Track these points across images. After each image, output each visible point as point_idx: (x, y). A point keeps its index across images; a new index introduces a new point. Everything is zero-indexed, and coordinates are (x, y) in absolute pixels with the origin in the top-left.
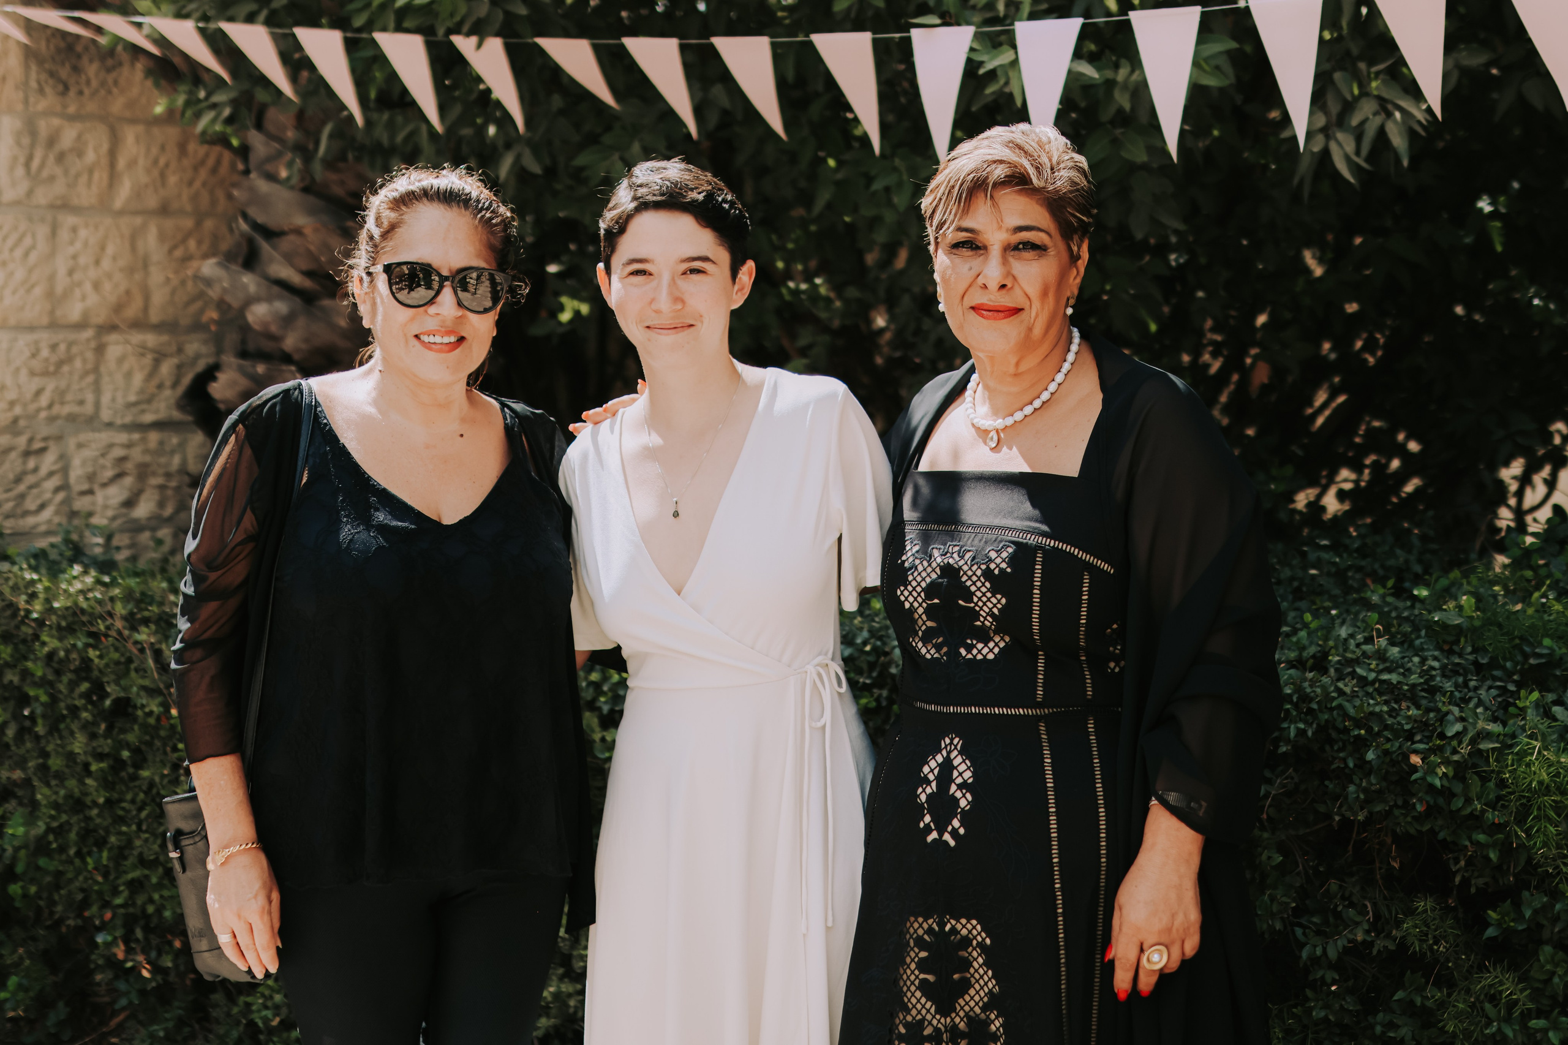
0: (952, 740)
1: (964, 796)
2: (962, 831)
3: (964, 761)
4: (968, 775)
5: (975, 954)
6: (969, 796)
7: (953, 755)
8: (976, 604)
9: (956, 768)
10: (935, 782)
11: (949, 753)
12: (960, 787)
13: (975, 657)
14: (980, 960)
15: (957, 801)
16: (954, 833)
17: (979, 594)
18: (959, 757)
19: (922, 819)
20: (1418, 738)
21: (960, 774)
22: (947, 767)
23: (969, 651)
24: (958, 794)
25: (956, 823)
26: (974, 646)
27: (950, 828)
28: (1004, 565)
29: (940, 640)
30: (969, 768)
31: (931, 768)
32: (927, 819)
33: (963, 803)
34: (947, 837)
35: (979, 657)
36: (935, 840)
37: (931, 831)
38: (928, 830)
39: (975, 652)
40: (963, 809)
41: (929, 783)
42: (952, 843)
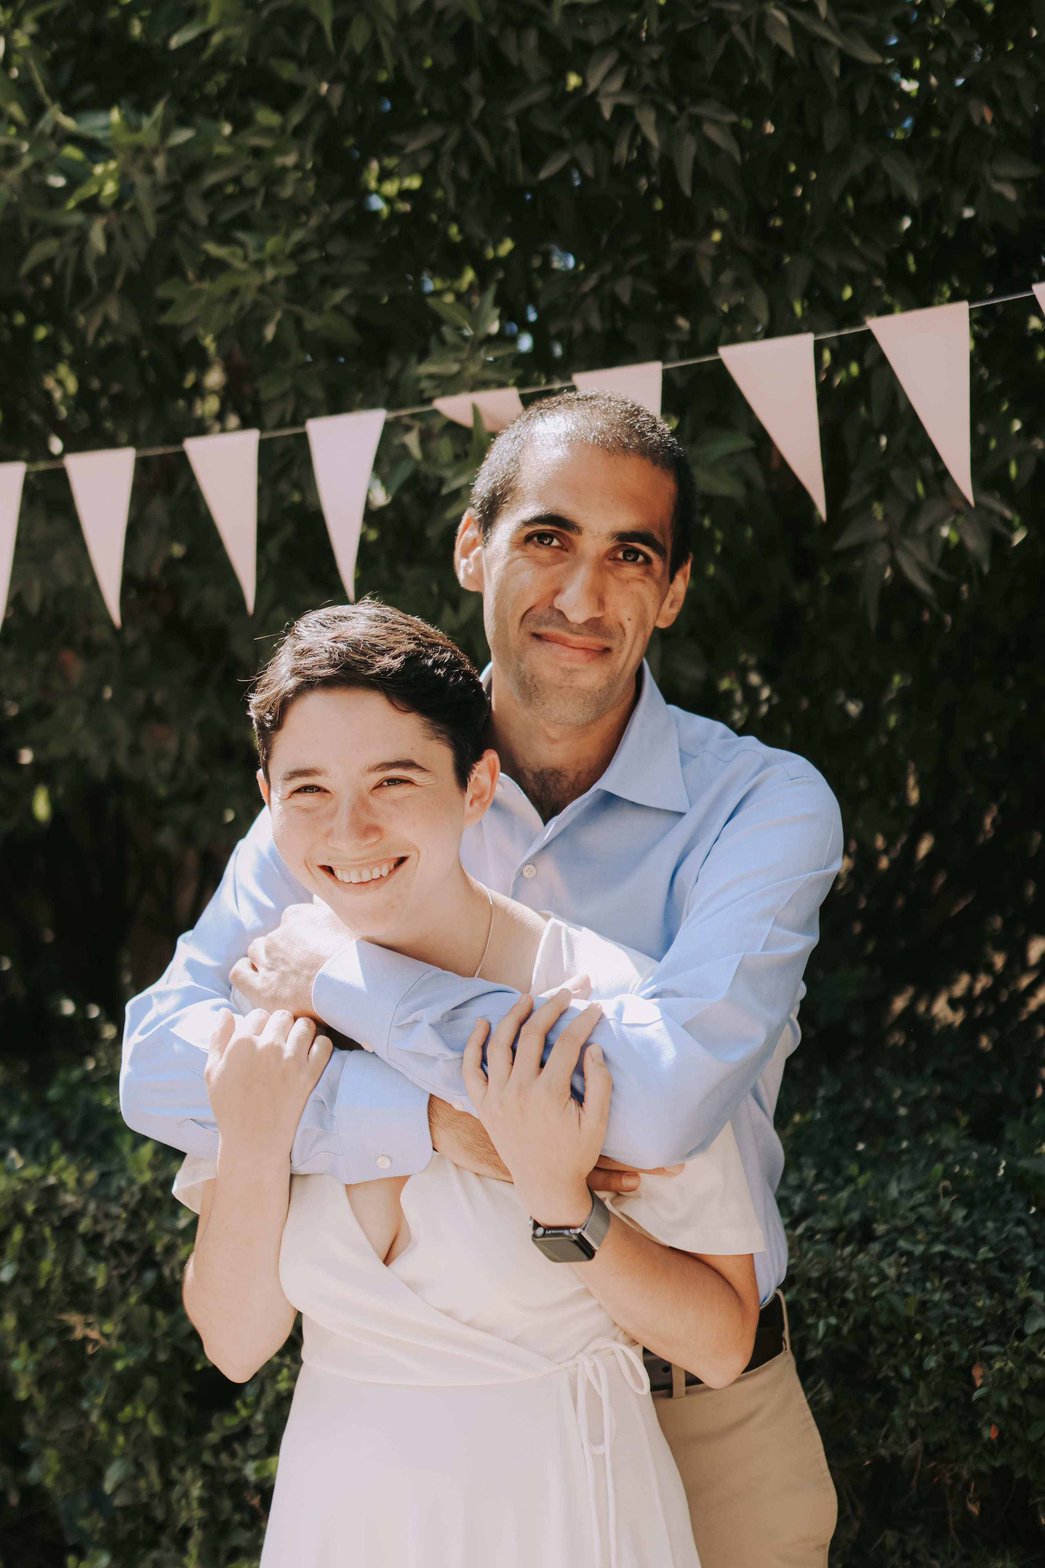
20: (992, 1337)
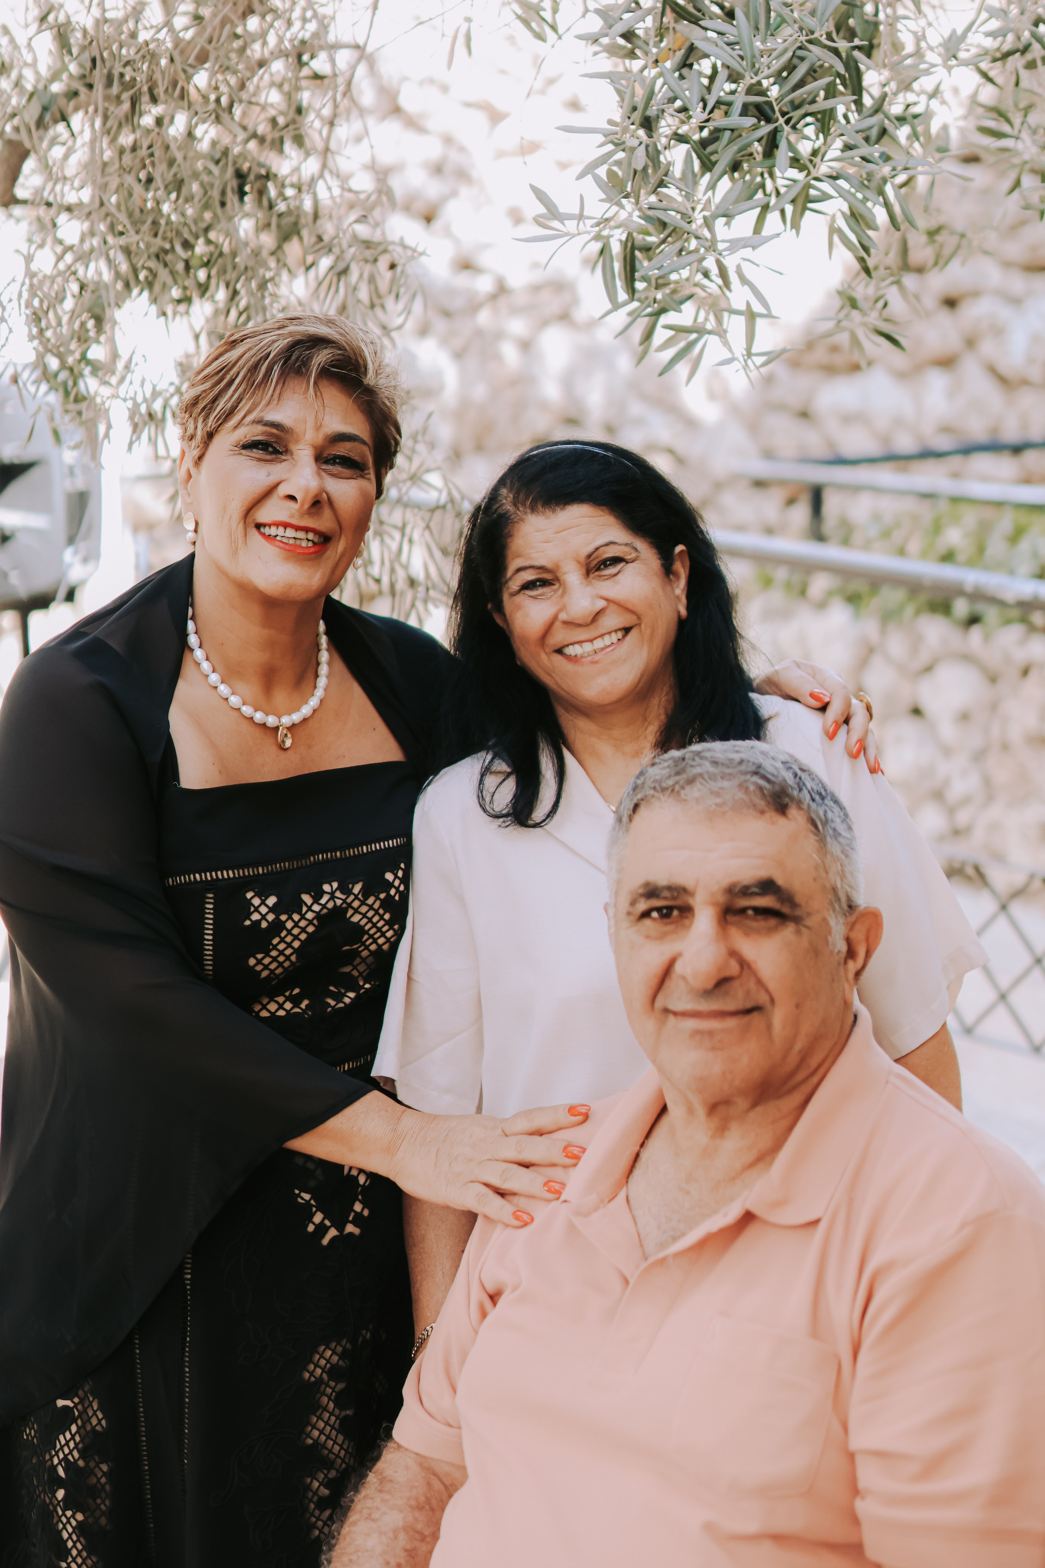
1: (362, 1172)
2: (365, 1212)
8: (364, 944)
15: (356, 1180)
16: (358, 1220)
17: (373, 931)
19: (311, 1222)
24: (355, 1173)
25: (358, 1207)
28: (402, 887)
29: (296, 991)
32: (318, 1218)
33: (362, 1181)
34: (350, 1228)
36: (333, 1240)
37: (328, 1228)
38: (322, 1230)
40: (363, 1186)
42: (356, 1231)
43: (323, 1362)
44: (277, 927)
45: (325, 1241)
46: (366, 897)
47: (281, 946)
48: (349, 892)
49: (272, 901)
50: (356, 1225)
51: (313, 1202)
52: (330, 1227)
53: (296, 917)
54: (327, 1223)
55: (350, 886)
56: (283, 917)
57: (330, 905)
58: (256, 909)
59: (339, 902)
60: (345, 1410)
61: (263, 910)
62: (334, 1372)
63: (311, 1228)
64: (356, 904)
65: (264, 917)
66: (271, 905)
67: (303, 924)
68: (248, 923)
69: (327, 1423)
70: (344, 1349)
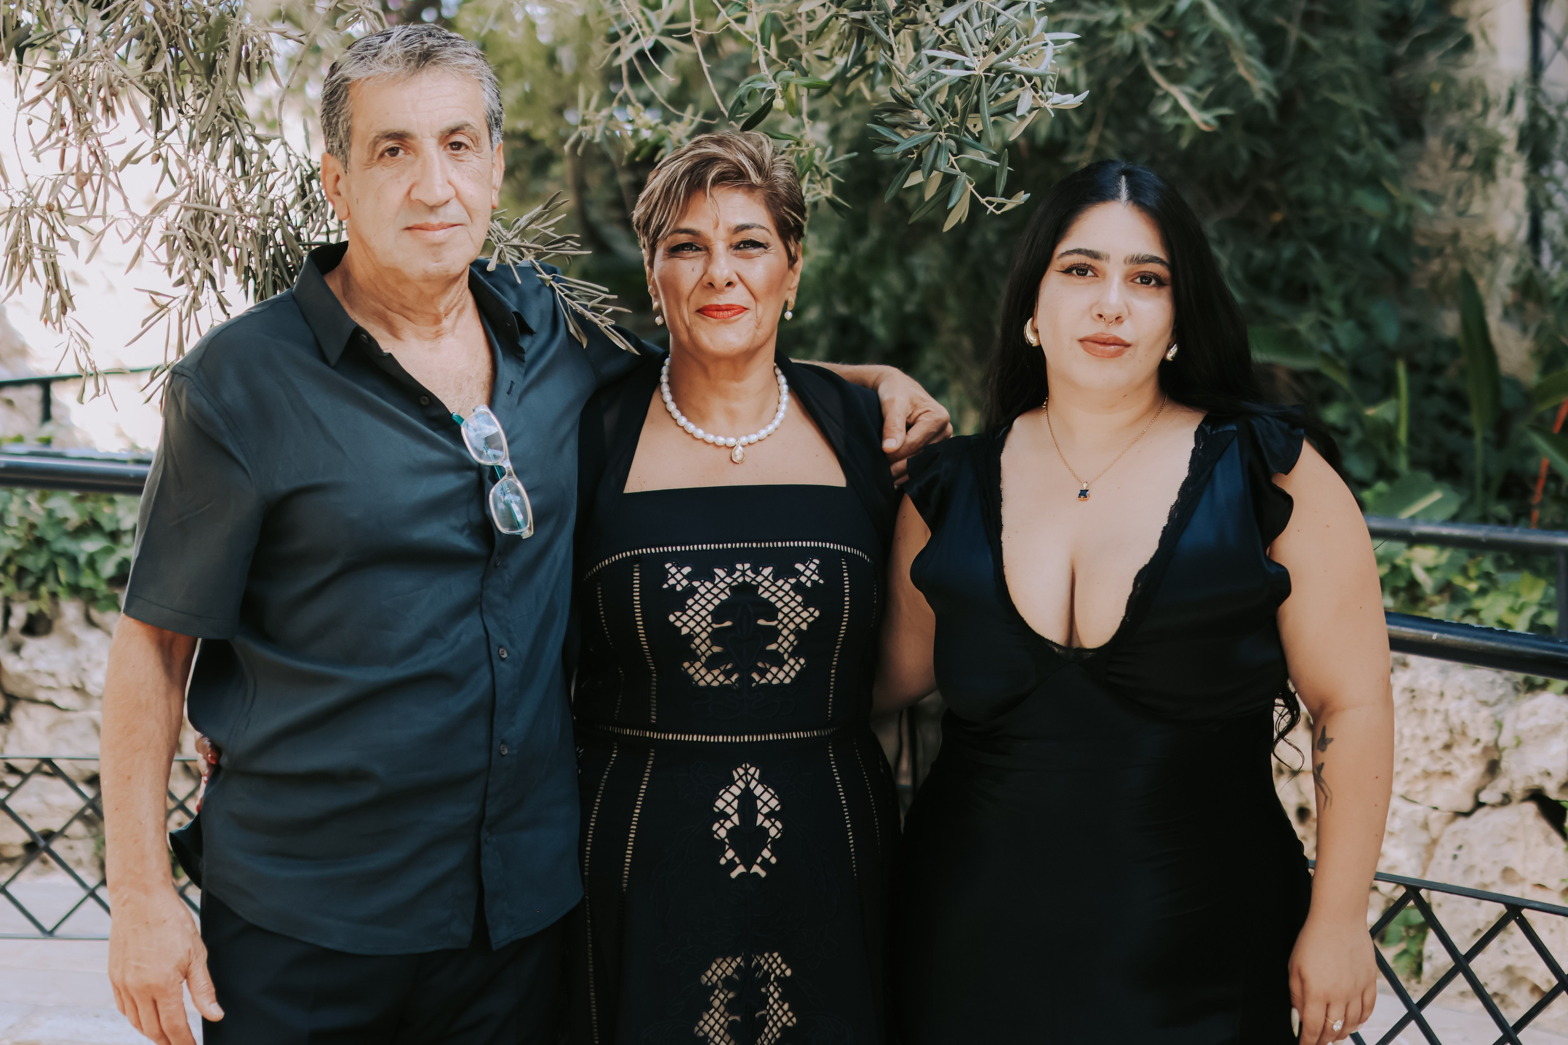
0: (746, 770)
1: (773, 825)
2: (773, 860)
3: (766, 790)
4: (774, 803)
5: (772, 989)
6: (779, 825)
7: (753, 784)
8: (781, 622)
9: (759, 798)
10: (736, 815)
11: (748, 783)
12: (767, 816)
13: (770, 682)
14: (776, 995)
15: (767, 830)
16: (765, 864)
17: (786, 610)
18: (760, 786)
19: (723, 854)
21: (765, 804)
22: (747, 800)
23: (763, 676)
24: (767, 824)
25: (766, 853)
26: (768, 671)
27: (759, 860)
28: (815, 577)
30: (773, 796)
31: (727, 800)
32: (730, 854)
33: (773, 832)
34: (756, 869)
35: (775, 682)
36: (741, 875)
37: (736, 866)
38: (732, 865)
39: (769, 676)
40: (773, 838)
41: (728, 817)
42: (763, 874)
43: (719, 972)
44: (691, 591)
45: (734, 875)
46: (776, 579)
47: (697, 607)
48: (758, 573)
49: (687, 570)
50: (762, 868)
51: (726, 840)
52: (739, 864)
53: (709, 585)
54: (737, 860)
55: (761, 569)
56: (696, 584)
57: (740, 580)
58: (673, 576)
59: (748, 580)
60: (734, 1015)
61: (679, 577)
62: (728, 983)
63: (723, 861)
64: (766, 584)
65: (679, 582)
66: (685, 574)
67: (715, 591)
68: (665, 586)
69: (717, 1022)
70: (739, 965)
